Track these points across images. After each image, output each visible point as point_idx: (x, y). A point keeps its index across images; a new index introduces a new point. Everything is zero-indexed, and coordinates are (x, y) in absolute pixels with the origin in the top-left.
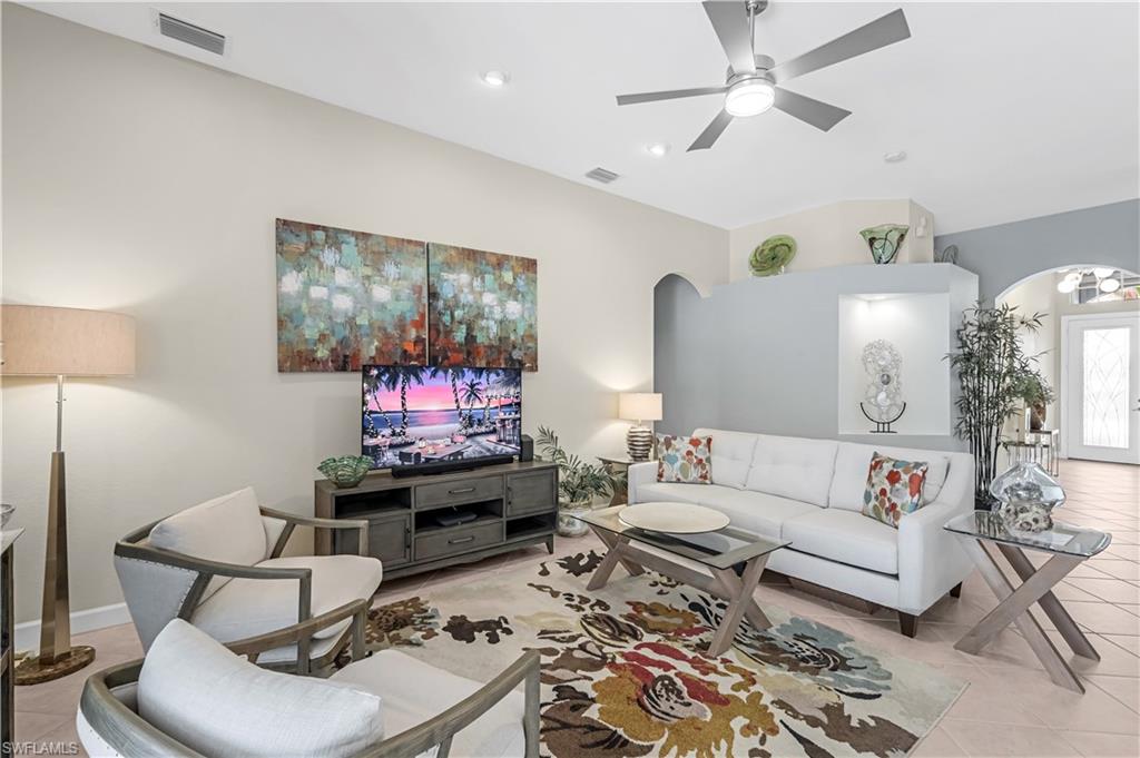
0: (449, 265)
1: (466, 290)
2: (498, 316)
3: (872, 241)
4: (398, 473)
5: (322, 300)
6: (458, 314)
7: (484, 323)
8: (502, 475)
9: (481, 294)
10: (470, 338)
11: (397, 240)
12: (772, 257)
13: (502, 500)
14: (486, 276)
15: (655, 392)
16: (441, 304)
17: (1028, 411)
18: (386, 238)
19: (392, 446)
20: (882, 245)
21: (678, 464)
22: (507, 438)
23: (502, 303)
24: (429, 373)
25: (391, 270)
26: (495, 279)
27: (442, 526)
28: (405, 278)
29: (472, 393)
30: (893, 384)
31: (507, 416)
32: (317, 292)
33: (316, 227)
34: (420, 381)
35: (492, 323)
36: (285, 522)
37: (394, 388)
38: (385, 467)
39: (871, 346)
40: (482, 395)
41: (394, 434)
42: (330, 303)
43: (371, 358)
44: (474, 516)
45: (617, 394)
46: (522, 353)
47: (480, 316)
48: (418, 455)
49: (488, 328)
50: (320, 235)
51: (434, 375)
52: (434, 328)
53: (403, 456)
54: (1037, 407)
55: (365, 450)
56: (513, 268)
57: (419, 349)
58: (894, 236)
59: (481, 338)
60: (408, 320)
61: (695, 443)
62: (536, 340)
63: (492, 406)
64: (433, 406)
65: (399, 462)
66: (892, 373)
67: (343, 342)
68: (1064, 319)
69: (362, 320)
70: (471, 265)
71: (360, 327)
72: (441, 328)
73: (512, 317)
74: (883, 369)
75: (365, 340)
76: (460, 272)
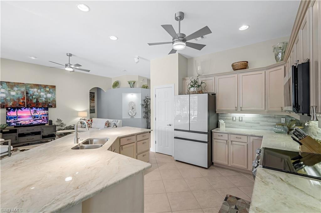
0: (31, 88)
1: (36, 92)
2: (45, 96)
3: (129, 83)
4: (15, 127)
6: (34, 97)
7: (41, 98)
8: (41, 127)
9: (40, 93)
10: (37, 101)
11: (17, 83)
12: (116, 85)
13: (41, 132)
14: (42, 89)
16: (29, 95)
18: (14, 83)
19: (14, 122)
22: (45, 120)
23: (46, 94)
24: (23, 108)
25: (16, 89)
26: (44, 90)
27: (26, 136)
28: (19, 90)
29: (35, 112)
30: (134, 109)
31: (45, 116)
34: (21, 110)
35: (43, 98)
37: (15, 111)
38: (12, 126)
39: (130, 102)
40: (38, 112)
41: (14, 120)
43: (11, 106)
45: (78, 112)
46: (51, 104)
48: (21, 124)
51: (25, 109)
52: (28, 100)
53: (16, 124)
55: (7, 123)
56: (49, 88)
57: (23, 104)
58: (133, 83)
59: (40, 101)
60: (20, 98)
61: (89, 120)
62: (55, 101)
63: (40, 114)
64: (25, 115)
66: (134, 107)
69: (8, 98)
70: (37, 87)
71: (7, 100)
72: (29, 99)
73: (49, 97)
74: (132, 106)
75: (9, 102)
76: (34, 88)
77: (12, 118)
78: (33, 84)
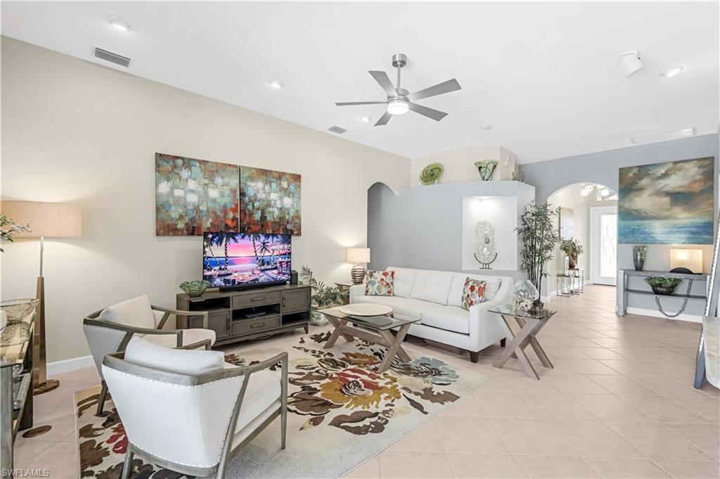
0: (251, 178)
1: (261, 191)
2: (279, 205)
3: (480, 168)
4: (223, 290)
5: (181, 197)
6: (257, 204)
7: (271, 209)
8: (279, 291)
9: (269, 194)
10: (263, 218)
11: (222, 164)
12: (432, 175)
13: (279, 305)
14: (273, 184)
15: (368, 247)
16: (247, 199)
17: (567, 258)
18: (216, 163)
19: (219, 276)
20: (486, 170)
21: (376, 286)
22: (283, 272)
23: (281, 198)
24: (241, 237)
25: (219, 181)
26: (278, 186)
27: (247, 318)
28: (227, 185)
29: (264, 247)
30: (491, 244)
31: (283, 260)
32: (178, 193)
33: (177, 158)
34: (236, 241)
35: (275, 209)
36: (164, 313)
37: (221, 245)
38: (215, 287)
39: (480, 223)
40: (270, 249)
41: (220, 269)
42: (185, 199)
43: (208, 228)
44: (264, 313)
45: (346, 249)
46: (292, 226)
47: (269, 205)
48: (234, 281)
49: (273, 212)
50: (180, 162)
51: (243, 237)
52: (243, 212)
53: (226, 281)
54: (573, 256)
55: (205, 277)
56: (287, 180)
57: (234, 223)
58: (491, 166)
59: (269, 218)
60: (229, 207)
61: (385, 274)
62: (300, 219)
63: (275, 254)
64: (242, 254)
65: (223, 284)
66: (490, 238)
67: (192, 220)
68: (592, 209)
69: (203, 208)
70: (264, 178)
71: (201, 211)
72: (247, 212)
73: (287, 206)
74: (486, 235)
75: (204, 218)
76: (258, 181)
77: (215, 264)
78: (256, 169)
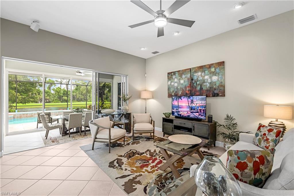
0: (196, 72)
1: (200, 76)
2: (209, 81)
4: (176, 117)
5: (173, 85)
6: (198, 83)
7: (205, 84)
9: (204, 76)
10: (201, 89)
11: (185, 70)
13: (192, 128)
14: (206, 71)
16: (194, 81)
18: (183, 70)
22: (202, 114)
23: (211, 77)
24: (183, 98)
25: (184, 76)
26: (209, 71)
28: (186, 77)
29: (192, 102)
31: (201, 109)
32: (172, 84)
33: (172, 72)
35: (208, 84)
37: (177, 100)
40: (195, 103)
42: (174, 85)
43: (180, 95)
44: (187, 131)
46: (218, 91)
47: (204, 82)
49: (206, 85)
50: (173, 73)
52: (192, 87)
56: (214, 67)
59: (204, 88)
60: (187, 86)
61: (270, 131)
62: (224, 87)
63: (197, 106)
64: (184, 105)
65: (177, 115)
67: (176, 92)
69: (179, 88)
70: (201, 70)
71: (178, 89)
72: (194, 87)
73: (214, 81)
75: (179, 91)
76: (198, 72)
78: (198, 67)
